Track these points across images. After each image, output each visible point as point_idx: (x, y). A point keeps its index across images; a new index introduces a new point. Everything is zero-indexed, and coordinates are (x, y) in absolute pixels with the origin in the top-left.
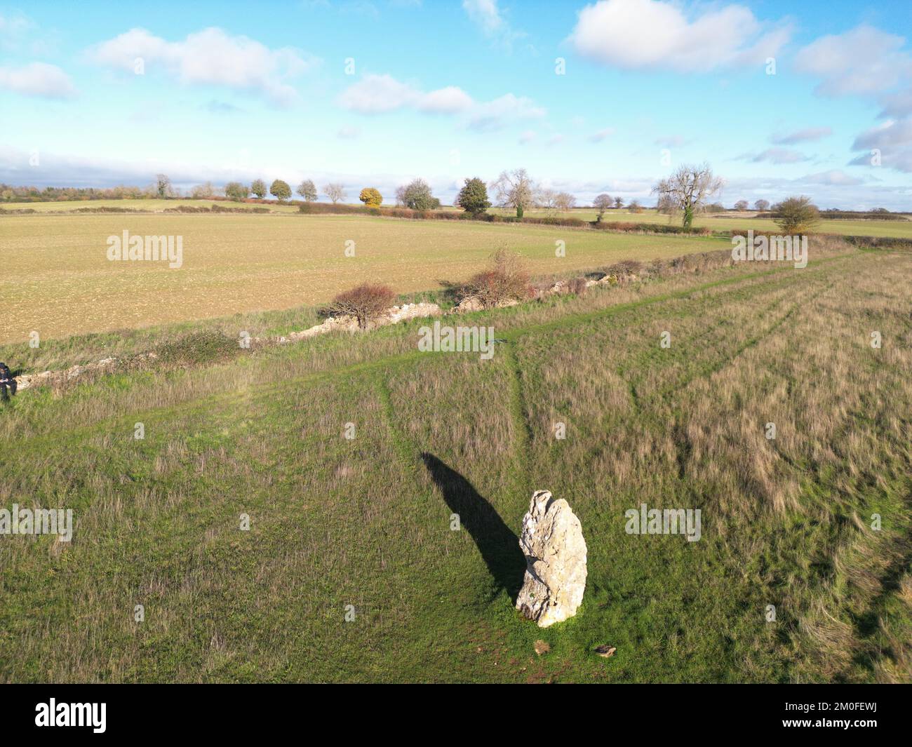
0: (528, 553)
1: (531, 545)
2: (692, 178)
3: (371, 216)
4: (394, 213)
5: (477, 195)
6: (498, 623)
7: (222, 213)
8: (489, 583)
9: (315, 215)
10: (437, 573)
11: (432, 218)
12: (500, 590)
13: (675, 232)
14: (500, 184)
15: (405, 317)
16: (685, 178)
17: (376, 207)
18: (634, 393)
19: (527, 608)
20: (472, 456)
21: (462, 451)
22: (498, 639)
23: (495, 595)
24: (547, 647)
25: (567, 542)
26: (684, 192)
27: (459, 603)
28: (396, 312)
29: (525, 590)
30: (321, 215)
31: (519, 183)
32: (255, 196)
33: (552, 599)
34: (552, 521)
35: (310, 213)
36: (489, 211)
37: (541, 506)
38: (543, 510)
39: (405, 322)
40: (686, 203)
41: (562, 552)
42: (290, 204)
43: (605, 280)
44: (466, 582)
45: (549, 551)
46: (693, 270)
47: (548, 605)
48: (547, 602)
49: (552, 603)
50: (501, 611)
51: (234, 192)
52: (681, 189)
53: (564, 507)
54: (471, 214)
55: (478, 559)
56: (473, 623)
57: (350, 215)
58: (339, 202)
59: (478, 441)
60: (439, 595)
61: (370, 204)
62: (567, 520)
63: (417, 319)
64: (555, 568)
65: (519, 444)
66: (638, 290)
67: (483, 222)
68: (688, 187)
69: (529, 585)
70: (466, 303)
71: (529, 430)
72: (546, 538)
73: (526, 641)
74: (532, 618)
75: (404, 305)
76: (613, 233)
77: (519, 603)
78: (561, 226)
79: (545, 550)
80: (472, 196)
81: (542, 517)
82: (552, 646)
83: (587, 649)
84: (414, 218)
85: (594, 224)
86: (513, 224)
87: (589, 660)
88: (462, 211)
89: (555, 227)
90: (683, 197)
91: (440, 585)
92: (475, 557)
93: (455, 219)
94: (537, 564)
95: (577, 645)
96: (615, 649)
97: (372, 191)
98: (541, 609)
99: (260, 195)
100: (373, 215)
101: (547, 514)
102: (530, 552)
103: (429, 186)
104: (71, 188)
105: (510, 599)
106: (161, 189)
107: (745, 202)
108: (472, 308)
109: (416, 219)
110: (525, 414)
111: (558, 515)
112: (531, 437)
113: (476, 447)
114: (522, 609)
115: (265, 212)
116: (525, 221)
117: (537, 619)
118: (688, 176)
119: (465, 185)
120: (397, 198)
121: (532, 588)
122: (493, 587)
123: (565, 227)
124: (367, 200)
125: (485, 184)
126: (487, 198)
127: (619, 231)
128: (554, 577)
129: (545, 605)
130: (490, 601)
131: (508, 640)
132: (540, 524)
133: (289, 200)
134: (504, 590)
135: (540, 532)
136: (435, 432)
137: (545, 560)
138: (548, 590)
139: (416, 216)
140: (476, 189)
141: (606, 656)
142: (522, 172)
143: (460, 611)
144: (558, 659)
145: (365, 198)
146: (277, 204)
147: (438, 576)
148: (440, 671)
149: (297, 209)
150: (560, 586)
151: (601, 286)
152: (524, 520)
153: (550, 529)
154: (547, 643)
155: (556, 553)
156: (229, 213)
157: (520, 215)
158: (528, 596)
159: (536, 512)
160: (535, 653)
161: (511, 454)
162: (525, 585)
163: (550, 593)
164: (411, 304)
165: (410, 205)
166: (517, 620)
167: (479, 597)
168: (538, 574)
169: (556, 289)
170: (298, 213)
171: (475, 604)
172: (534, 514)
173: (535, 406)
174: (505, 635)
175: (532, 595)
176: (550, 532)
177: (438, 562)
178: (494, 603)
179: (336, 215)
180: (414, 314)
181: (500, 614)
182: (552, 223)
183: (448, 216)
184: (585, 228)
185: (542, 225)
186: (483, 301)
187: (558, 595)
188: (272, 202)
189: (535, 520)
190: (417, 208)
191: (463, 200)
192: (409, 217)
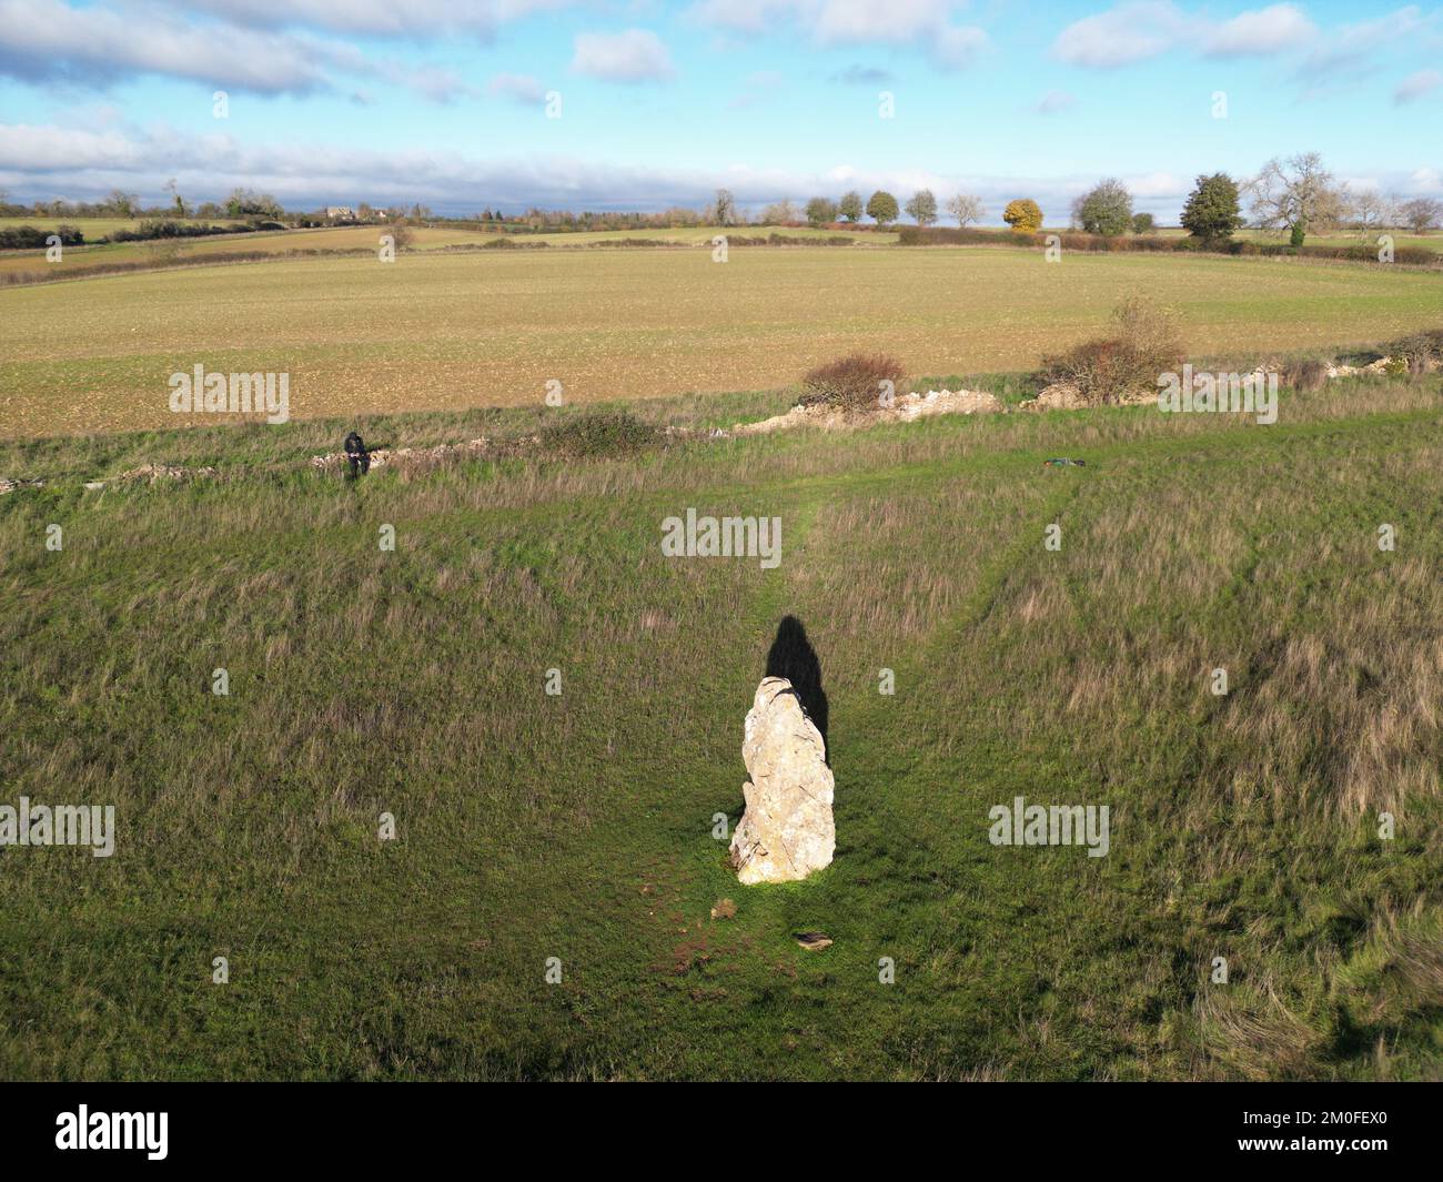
3: (1016, 248)
5: (1219, 206)
7: (784, 246)
9: (923, 247)
11: (1124, 249)
15: (927, 412)
17: (1031, 232)
19: (737, 852)
22: (677, 883)
24: (730, 911)
25: (782, 761)
28: (913, 403)
29: (743, 824)
30: (934, 247)
31: (1302, 180)
32: (845, 218)
33: (763, 845)
35: (915, 244)
36: (1237, 236)
39: (923, 419)
41: (777, 776)
42: (892, 230)
43: (1376, 366)
45: (759, 771)
47: (755, 852)
48: (756, 847)
49: (760, 851)
51: (817, 213)
53: (794, 707)
54: (1199, 240)
57: (980, 246)
58: (971, 225)
61: (1022, 228)
62: (786, 727)
63: (949, 415)
64: (765, 797)
67: (1218, 255)
69: (747, 817)
72: (759, 750)
73: (708, 896)
74: (737, 866)
75: (931, 392)
77: (734, 840)
79: (757, 768)
82: (740, 911)
84: (1091, 249)
86: (1278, 259)
87: (781, 945)
88: (1186, 234)
89: (1367, 264)
93: (1167, 250)
94: (745, 786)
95: (778, 921)
96: (831, 942)
97: (1028, 204)
98: (748, 856)
99: (852, 216)
100: (1020, 245)
103: (1128, 193)
104: (612, 212)
106: (721, 212)
108: (1061, 403)
109: (1094, 253)
114: (733, 850)
115: (845, 244)
116: (1307, 252)
117: (740, 869)
119: (1197, 188)
120: (1073, 213)
121: (748, 824)
124: (1015, 220)
125: (1235, 185)
126: (1237, 210)
128: (762, 812)
131: (688, 888)
133: (894, 222)
137: (754, 782)
139: (1094, 246)
140: (1218, 194)
141: (808, 947)
142: (1312, 159)
143: (660, 834)
144: (737, 932)
145: (1012, 217)
146: (874, 230)
148: (574, 901)
149: (896, 238)
151: (1361, 378)
154: (735, 906)
155: (768, 775)
156: (793, 246)
157: (1296, 240)
158: (743, 835)
160: (710, 915)
161: (922, 638)
162: (744, 817)
163: (760, 835)
164: (944, 392)
165: (1088, 227)
170: (897, 244)
175: (746, 834)
179: (957, 247)
180: (944, 408)
183: (1152, 246)
185: (1339, 261)
186: (1085, 392)
187: (769, 841)
188: (866, 228)
190: (1101, 232)
191: (1188, 216)
192: (1082, 249)
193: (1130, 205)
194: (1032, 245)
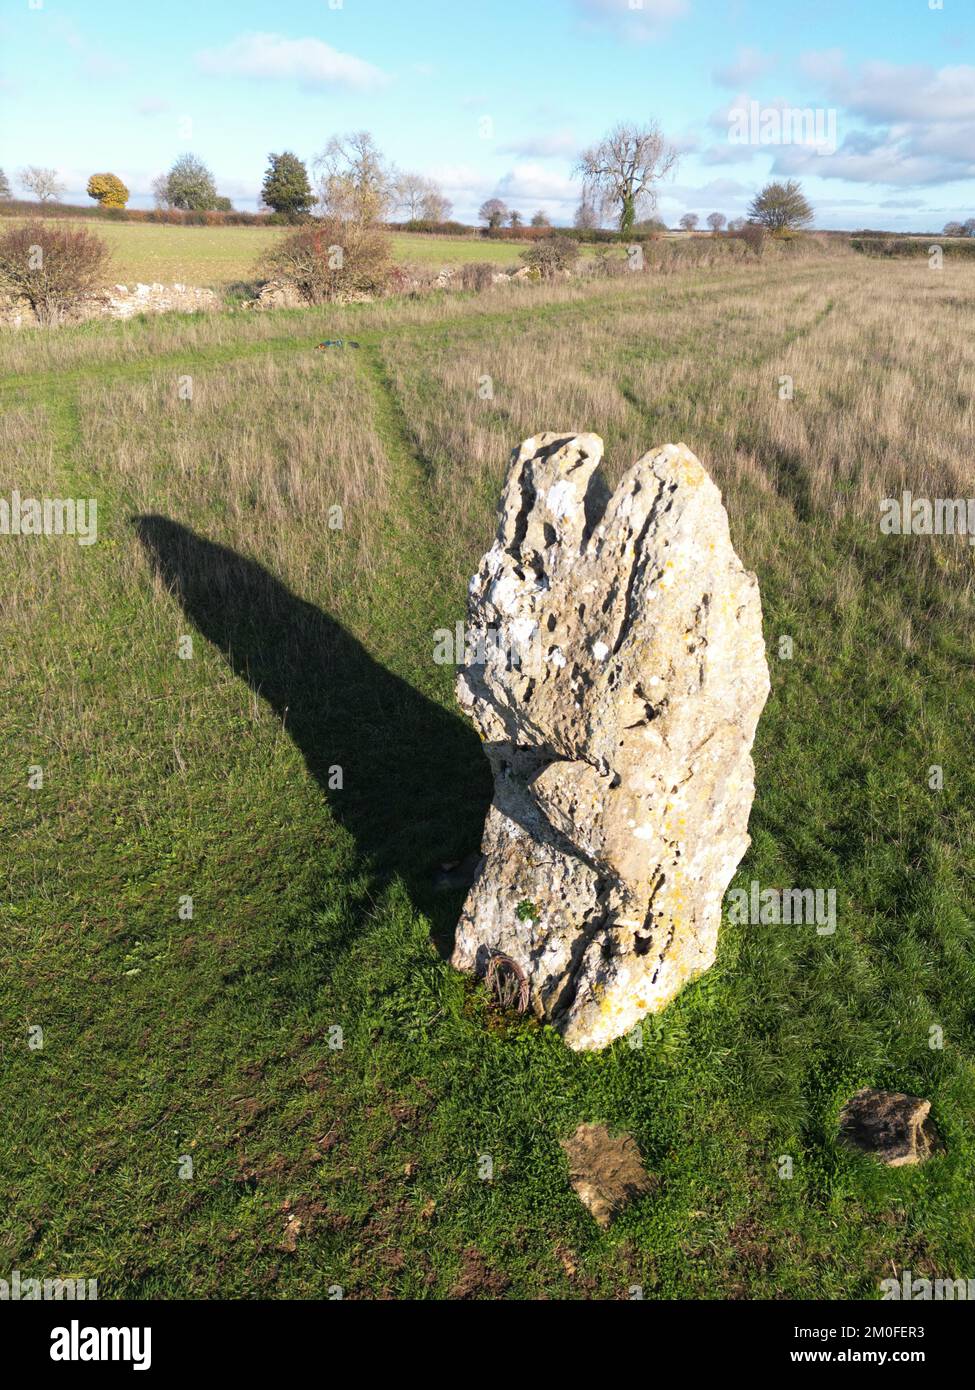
0: (498, 733)
1: (519, 692)
2: (633, 147)
3: (110, 222)
4: (151, 217)
5: (293, 184)
6: (382, 1054)
8: (334, 862)
10: (130, 847)
11: (218, 223)
12: (378, 888)
13: (609, 241)
14: (328, 158)
15: (144, 310)
16: (623, 146)
17: (120, 206)
18: (629, 396)
19: (507, 968)
20: (280, 512)
21: (253, 502)
22: (385, 1147)
23: (360, 913)
24: (625, 1163)
25: (713, 654)
26: (622, 173)
27: (208, 971)
28: (123, 298)
29: (493, 888)
31: (360, 158)
33: (629, 924)
34: (629, 557)
36: (315, 212)
37: (563, 498)
38: (577, 518)
39: (142, 319)
40: (625, 192)
41: (684, 708)
43: (521, 274)
44: (243, 866)
45: (616, 710)
46: (658, 267)
47: (609, 951)
48: (602, 938)
49: (626, 945)
50: (391, 990)
52: (618, 166)
53: (691, 482)
54: (284, 216)
55: (292, 775)
56: (263, 1072)
57: (72, 219)
58: (52, 198)
59: (296, 476)
60: (125, 939)
61: (107, 202)
63: (170, 314)
64: (645, 783)
65: (402, 486)
66: (579, 288)
68: (627, 165)
69: (510, 867)
70: (271, 292)
71: (420, 459)
72: (600, 650)
73: (527, 1147)
74: (531, 1011)
75: (139, 285)
76: (515, 244)
77: (467, 943)
78: (434, 235)
79: (598, 709)
80: (283, 185)
81: (572, 554)
82: (654, 1152)
83: (813, 1136)
84: (187, 224)
85: (485, 232)
87: (839, 1194)
88: (271, 210)
89: (425, 236)
90: (621, 180)
91: (134, 895)
92: (286, 768)
93: (258, 225)
94: (551, 779)
95: (762, 1120)
97: (109, 179)
98: (577, 967)
100: (115, 219)
101: (601, 530)
102: (511, 728)
103: (209, 169)
105: (423, 926)
107: (694, 217)
108: (285, 303)
109: (190, 227)
110: (407, 437)
111: (666, 522)
112: (430, 472)
113: (291, 494)
114: (481, 969)
117: (561, 1015)
118: (627, 144)
119: (270, 166)
120: (156, 195)
121: (521, 882)
122: (351, 875)
123: (439, 236)
124: (101, 195)
125: (302, 162)
126: (309, 189)
127: (525, 241)
129: (594, 951)
130: (342, 940)
131: (433, 1150)
132: (562, 589)
134: (396, 888)
135: (561, 629)
136: (181, 470)
137: (596, 751)
138: (606, 884)
139: (190, 221)
140: (290, 172)
142: (364, 139)
143: (208, 1006)
144: (699, 1223)
145: (97, 191)
147: (131, 860)
150: (666, 864)
151: (518, 283)
152: (476, 586)
153: (620, 604)
154: (622, 1137)
155: (652, 714)
158: (509, 915)
159: (535, 537)
160: (582, 1213)
161: (385, 506)
162: (491, 871)
163: (615, 900)
164: (155, 285)
165: (178, 201)
166: (466, 1030)
167: (293, 925)
168: (559, 823)
169: (441, 283)
171: (277, 962)
172: (526, 549)
173: (429, 425)
174: (416, 1124)
175: (525, 911)
176: (621, 617)
177: (141, 804)
178: (359, 947)
179: (47, 219)
180: (163, 306)
181: (388, 1003)
182: (419, 231)
183: (245, 220)
184: (472, 237)
185: (403, 234)
186: (305, 288)
187: (657, 907)
189: (530, 574)
190: (191, 208)
191: (269, 193)
192: (179, 223)
193: (213, 182)
194: (128, 220)
